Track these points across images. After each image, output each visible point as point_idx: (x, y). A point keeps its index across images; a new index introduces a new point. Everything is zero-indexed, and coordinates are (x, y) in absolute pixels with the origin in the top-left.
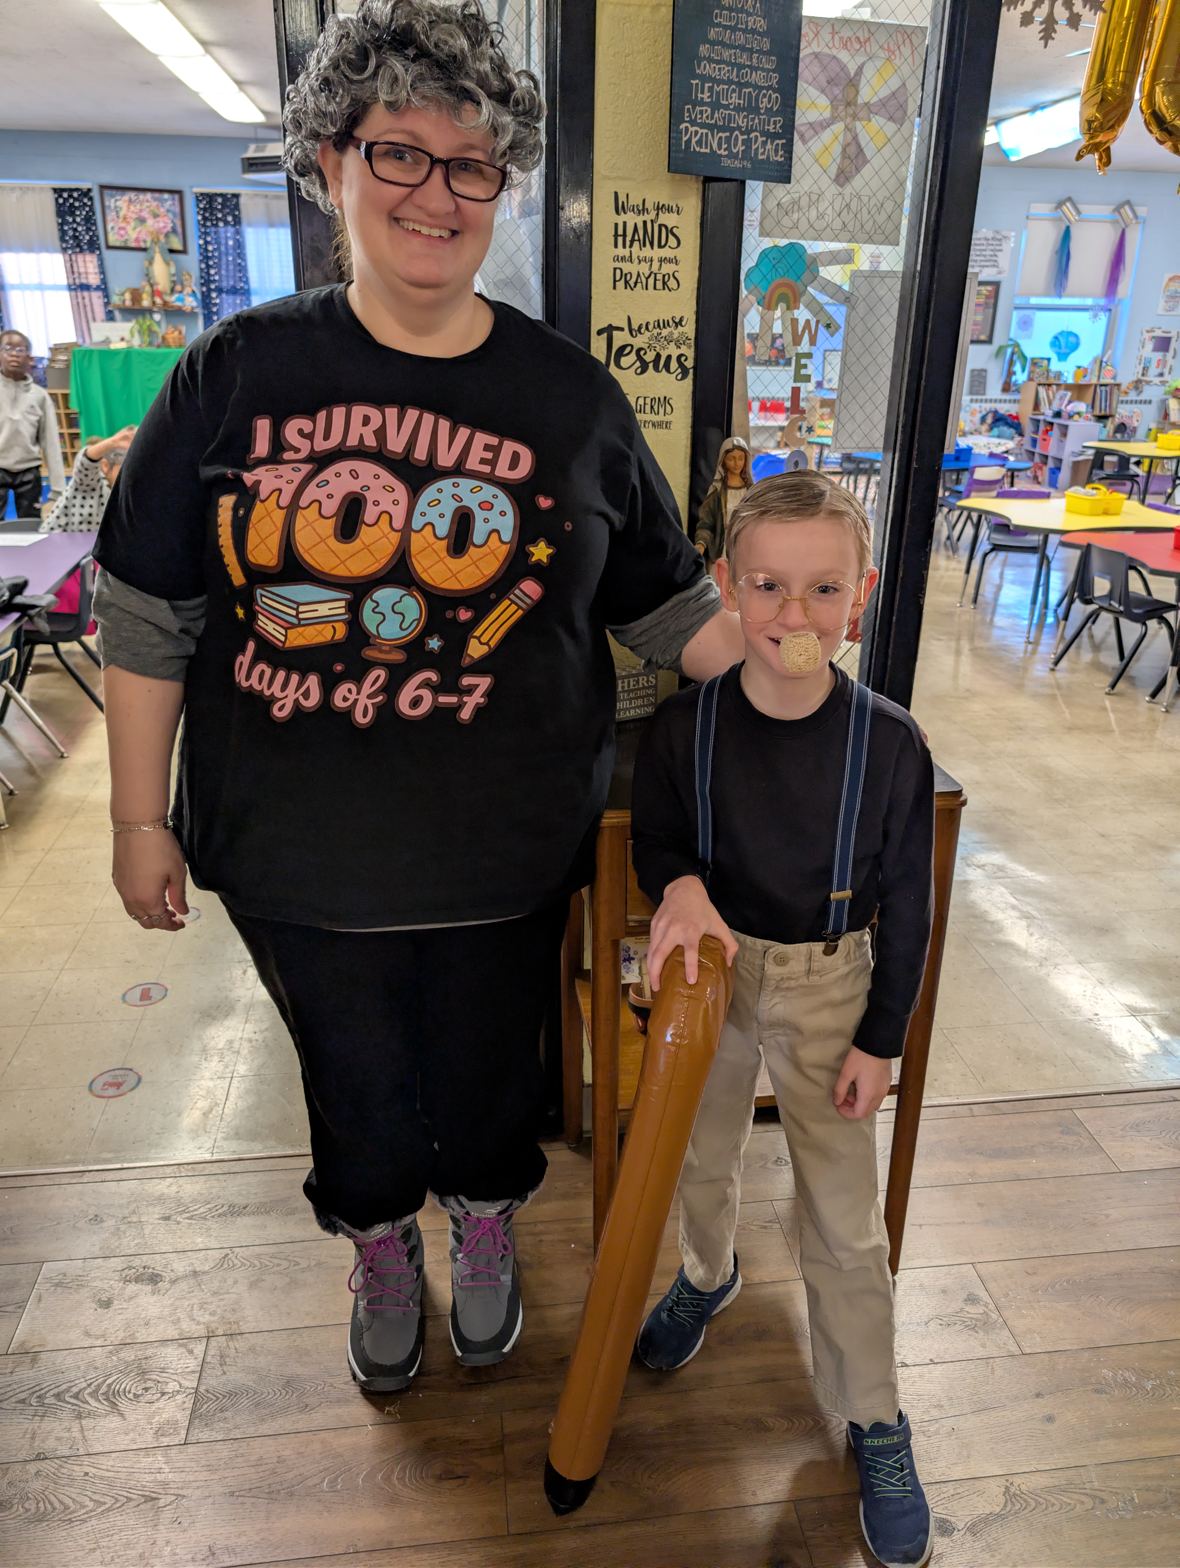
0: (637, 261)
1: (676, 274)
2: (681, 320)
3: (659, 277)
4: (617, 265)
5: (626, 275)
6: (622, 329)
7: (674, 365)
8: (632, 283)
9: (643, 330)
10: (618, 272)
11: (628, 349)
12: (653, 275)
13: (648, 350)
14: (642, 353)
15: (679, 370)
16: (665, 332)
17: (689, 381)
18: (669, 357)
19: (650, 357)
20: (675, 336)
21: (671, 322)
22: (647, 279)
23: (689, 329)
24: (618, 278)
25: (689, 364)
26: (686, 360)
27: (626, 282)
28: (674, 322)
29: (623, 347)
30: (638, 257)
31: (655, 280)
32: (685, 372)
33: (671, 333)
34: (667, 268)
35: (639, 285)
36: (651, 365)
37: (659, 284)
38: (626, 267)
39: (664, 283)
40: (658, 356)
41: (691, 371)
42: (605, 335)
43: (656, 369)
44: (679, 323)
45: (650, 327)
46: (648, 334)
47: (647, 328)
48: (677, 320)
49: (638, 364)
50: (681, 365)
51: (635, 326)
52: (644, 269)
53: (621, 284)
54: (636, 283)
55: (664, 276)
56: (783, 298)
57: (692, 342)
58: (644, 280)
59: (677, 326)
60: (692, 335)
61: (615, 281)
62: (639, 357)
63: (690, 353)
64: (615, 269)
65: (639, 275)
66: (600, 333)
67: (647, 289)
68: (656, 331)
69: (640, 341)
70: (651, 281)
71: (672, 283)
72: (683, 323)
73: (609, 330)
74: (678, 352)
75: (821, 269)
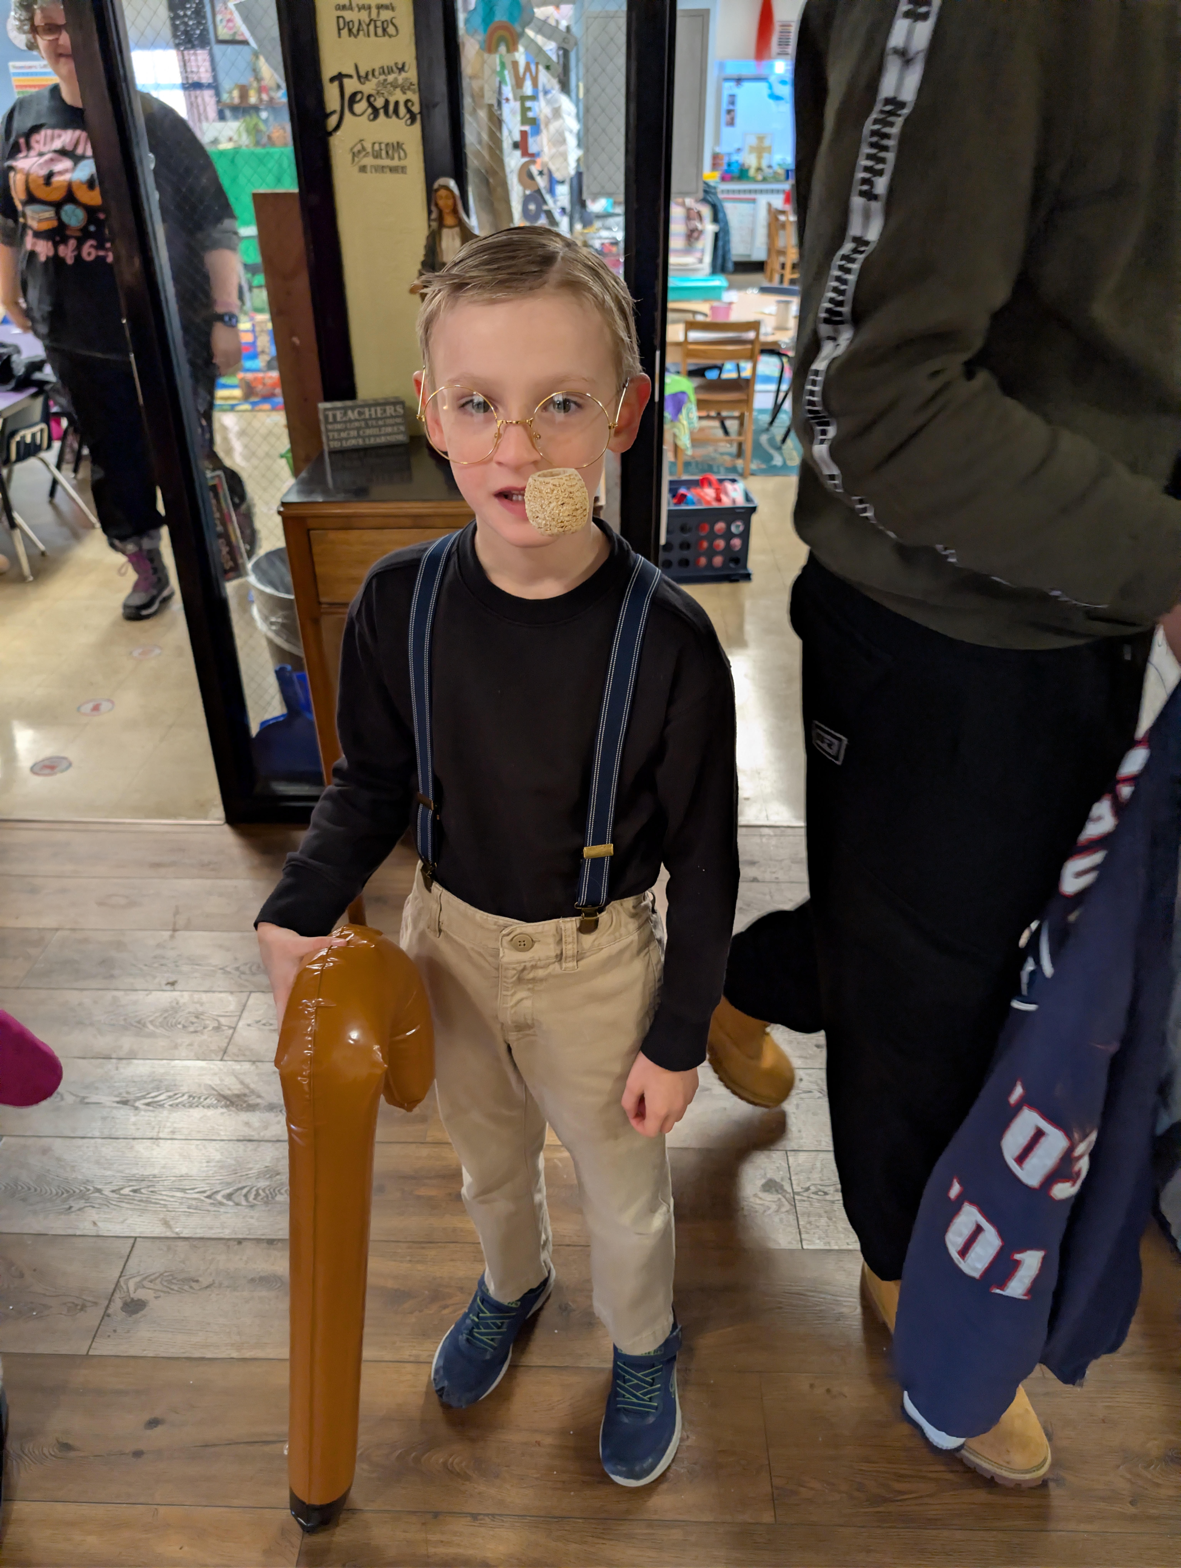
0: (356, 9)
1: (394, 21)
2: (404, 65)
3: (379, 24)
4: (340, 13)
5: (348, 23)
6: (350, 76)
7: (402, 110)
8: (355, 30)
9: (370, 77)
10: (341, 20)
11: (359, 97)
12: (373, 23)
13: (377, 97)
14: (372, 99)
15: (408, 116)
16: (391, 78)
17: (418, 126)
18: (397, 103)
19: (379, 103)
20: (400, 81)
21: (395, 69)
22: (368, 25)
23: (411, 74)
24: (342, 25)
25: (416, 109)
26: (413, 105)
27: (350, 30)
28: (398, 68)
29: (354, 95)
30: (358, 5)
31: (376, 27)
32: (413, 118)
33: (396, 79)
34: (385, 15)
35: (361, 33)
36: (382, 112)
37: (380, 31)
38: (348, 15)
39: (384, 30)
40: (387, 102)
41: (419, 117)
42: (336, 83)
43: (387, 114)
44: (402, 69)
45: (377, 73)
46: (374, 81)
47: (373, 75)
48: (400, 66)
49: (370, 110)
50: (409, 111)
51: (362, 73)
52: (364, 16)
53: (345, 32)
54: (358, 30)
55: (383, 22)
56: (501, 39)
57: (416, 87)
58: (365, 27)
59: (400, 72)
60: (415, 80)
61: (339, 30)
62: (371, 105)
63: (415, 98)
64: (338, 17)
65: (360, 23)
66: (332, 80)
67: (369, 36)
68: (382, 77)
69: (369, 88)
70: (372, 27)
71: (391, 30)
72: (406, 68)
73: (339, 77)
74: (402, 99)
75: (536, 10)
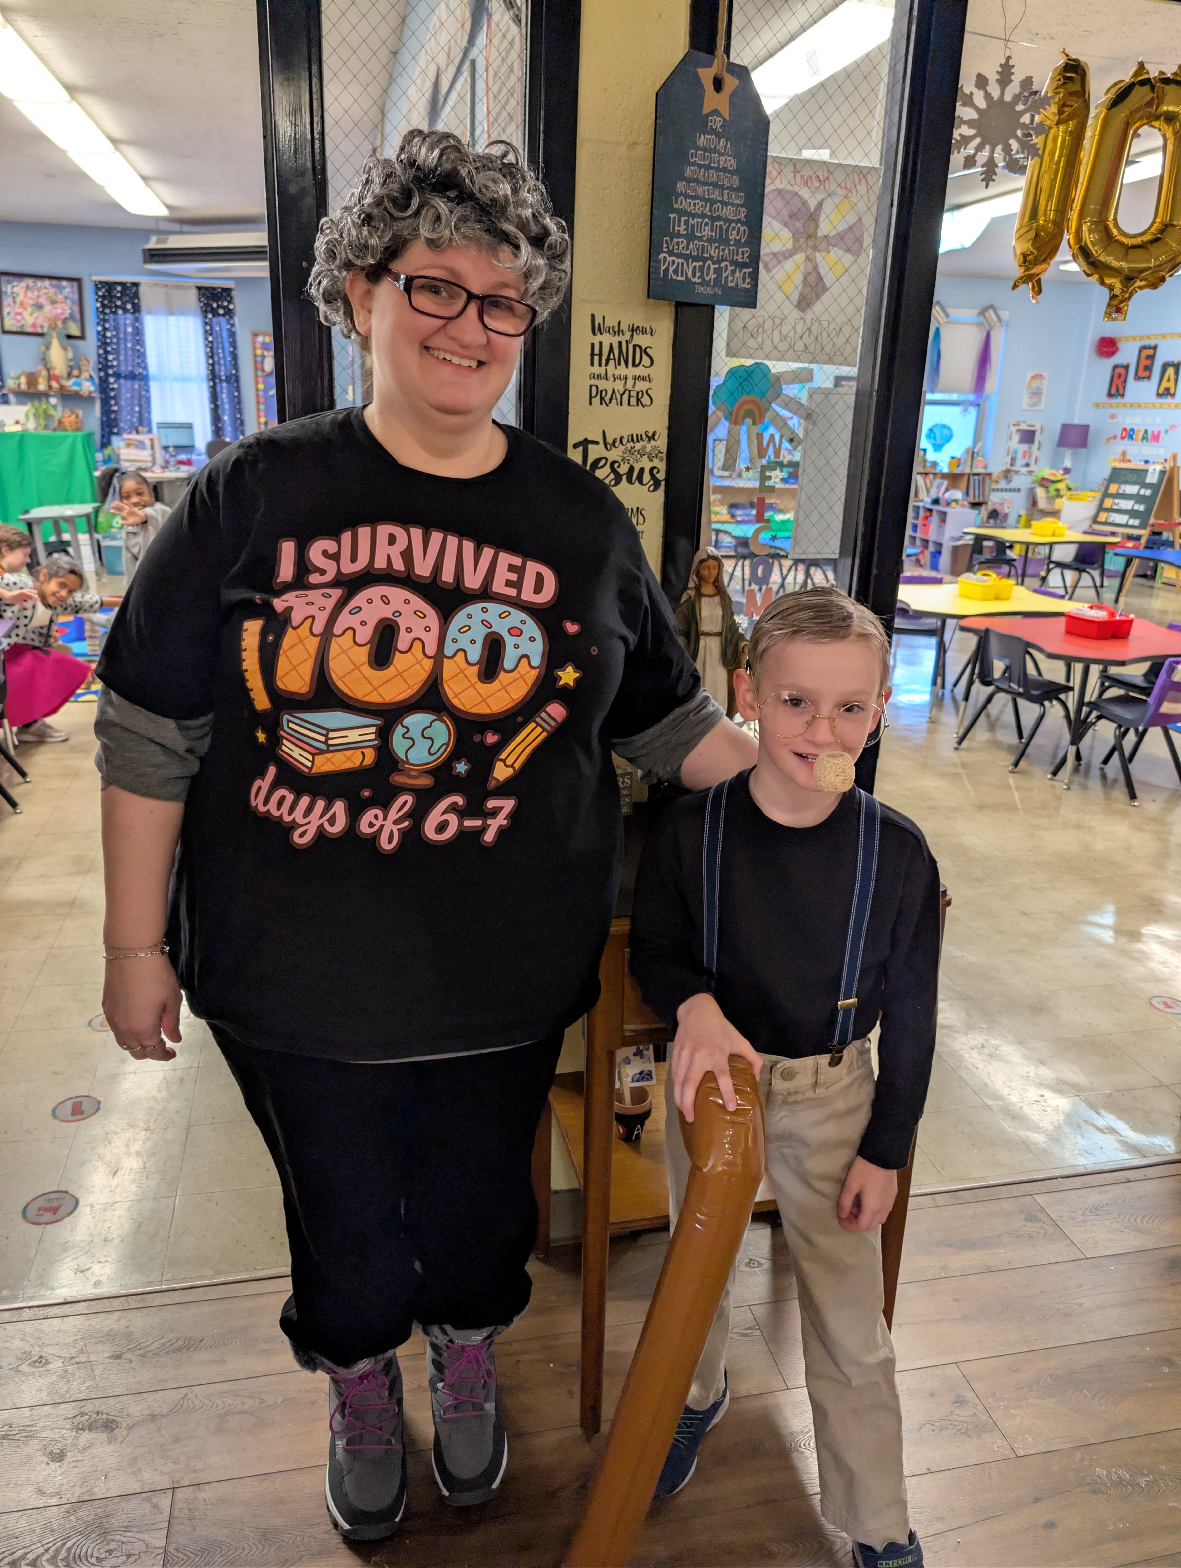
0: (612, 379)
1: (649, 391)
2: (654, 434)
3: (633, 394)
4: (593, 382)
5: (601, 391)
6: (597, 443)
7: (646, 477)
8: (607, 399)
9: (617, 444)
10: (594, 388)
11: (603, 462)
12: (627, 392)
13: (622, 463)
14: (616, 465)
15: (652, 482)
16: (638, 446)
17: (661, 492)
18: (642, 470)
19: (623, 469)
20: (648, 449)
21: (644, 437)
22: (622, 395)
23: (662, 443)
24: (594, 394)
25: (661, 476)
26: (658, 472)
27: (602, 399)
28: (647, 436)
29: (598, 460)
30: (614, 375)
31: (630, 396)
32: (657, 484)
33: (644, 447)
34: (641, 386)
35: (614, 401)
36: (624, 477)
37: (633, 401)
38: (602, 384)
39: (638, 400)
40: (632, 469)
41: (663, 483)
42: (581, 448)
43: (630, 481)
44: (652, 438)
45: (625, 441)
46: (622, 448)
47: (621, 442)
48: (650, 435)
49: (612, 476)
50: (653, 477)
51: (610, 440)
52: (619, 386)
53: (596, 401)
54: (611, 400)
55: (638, 393)
56: (749, 414)
57: (664, 455)
58: (619, 397)
59: (649, 440)
60: (664, 449)
61: (591, 397)
62: (613, 470)
63: (662, 466)
64: (591, 386)
65: (614, 391)
66: (576, 446)
67: (621, 404)
68: (629, 445)
69: (614, 455)
70: (626, 397)
71: (645, 400)
72: (656, 438)
73: (585, 443)
74: (651, 465)
75: (784, 387)
